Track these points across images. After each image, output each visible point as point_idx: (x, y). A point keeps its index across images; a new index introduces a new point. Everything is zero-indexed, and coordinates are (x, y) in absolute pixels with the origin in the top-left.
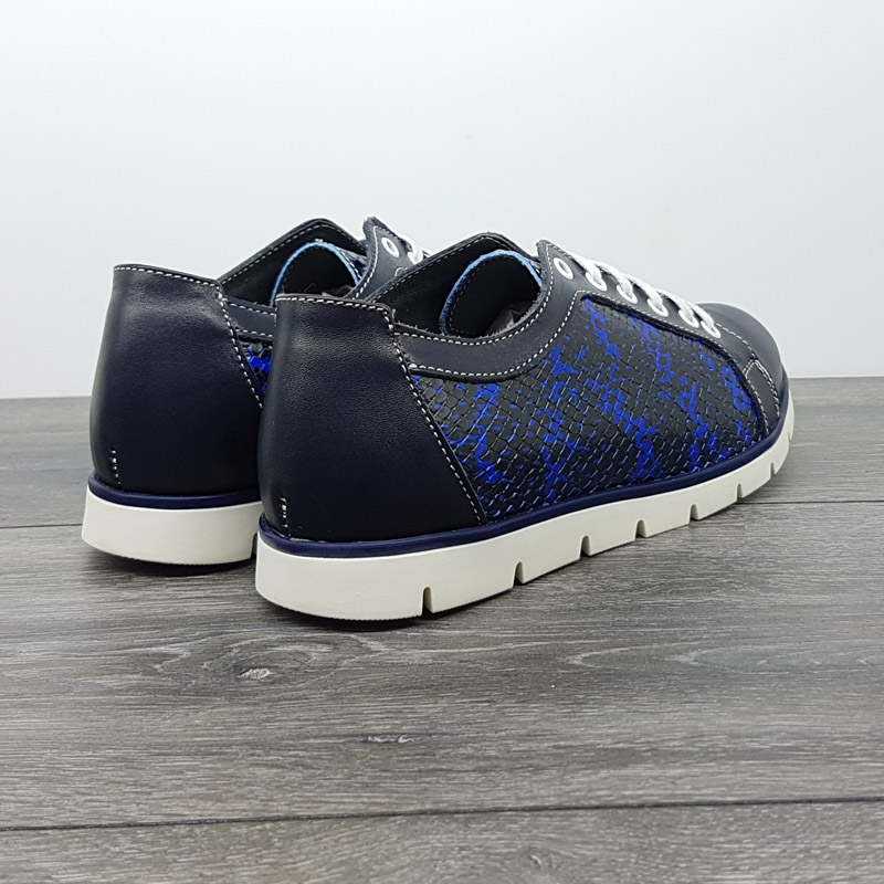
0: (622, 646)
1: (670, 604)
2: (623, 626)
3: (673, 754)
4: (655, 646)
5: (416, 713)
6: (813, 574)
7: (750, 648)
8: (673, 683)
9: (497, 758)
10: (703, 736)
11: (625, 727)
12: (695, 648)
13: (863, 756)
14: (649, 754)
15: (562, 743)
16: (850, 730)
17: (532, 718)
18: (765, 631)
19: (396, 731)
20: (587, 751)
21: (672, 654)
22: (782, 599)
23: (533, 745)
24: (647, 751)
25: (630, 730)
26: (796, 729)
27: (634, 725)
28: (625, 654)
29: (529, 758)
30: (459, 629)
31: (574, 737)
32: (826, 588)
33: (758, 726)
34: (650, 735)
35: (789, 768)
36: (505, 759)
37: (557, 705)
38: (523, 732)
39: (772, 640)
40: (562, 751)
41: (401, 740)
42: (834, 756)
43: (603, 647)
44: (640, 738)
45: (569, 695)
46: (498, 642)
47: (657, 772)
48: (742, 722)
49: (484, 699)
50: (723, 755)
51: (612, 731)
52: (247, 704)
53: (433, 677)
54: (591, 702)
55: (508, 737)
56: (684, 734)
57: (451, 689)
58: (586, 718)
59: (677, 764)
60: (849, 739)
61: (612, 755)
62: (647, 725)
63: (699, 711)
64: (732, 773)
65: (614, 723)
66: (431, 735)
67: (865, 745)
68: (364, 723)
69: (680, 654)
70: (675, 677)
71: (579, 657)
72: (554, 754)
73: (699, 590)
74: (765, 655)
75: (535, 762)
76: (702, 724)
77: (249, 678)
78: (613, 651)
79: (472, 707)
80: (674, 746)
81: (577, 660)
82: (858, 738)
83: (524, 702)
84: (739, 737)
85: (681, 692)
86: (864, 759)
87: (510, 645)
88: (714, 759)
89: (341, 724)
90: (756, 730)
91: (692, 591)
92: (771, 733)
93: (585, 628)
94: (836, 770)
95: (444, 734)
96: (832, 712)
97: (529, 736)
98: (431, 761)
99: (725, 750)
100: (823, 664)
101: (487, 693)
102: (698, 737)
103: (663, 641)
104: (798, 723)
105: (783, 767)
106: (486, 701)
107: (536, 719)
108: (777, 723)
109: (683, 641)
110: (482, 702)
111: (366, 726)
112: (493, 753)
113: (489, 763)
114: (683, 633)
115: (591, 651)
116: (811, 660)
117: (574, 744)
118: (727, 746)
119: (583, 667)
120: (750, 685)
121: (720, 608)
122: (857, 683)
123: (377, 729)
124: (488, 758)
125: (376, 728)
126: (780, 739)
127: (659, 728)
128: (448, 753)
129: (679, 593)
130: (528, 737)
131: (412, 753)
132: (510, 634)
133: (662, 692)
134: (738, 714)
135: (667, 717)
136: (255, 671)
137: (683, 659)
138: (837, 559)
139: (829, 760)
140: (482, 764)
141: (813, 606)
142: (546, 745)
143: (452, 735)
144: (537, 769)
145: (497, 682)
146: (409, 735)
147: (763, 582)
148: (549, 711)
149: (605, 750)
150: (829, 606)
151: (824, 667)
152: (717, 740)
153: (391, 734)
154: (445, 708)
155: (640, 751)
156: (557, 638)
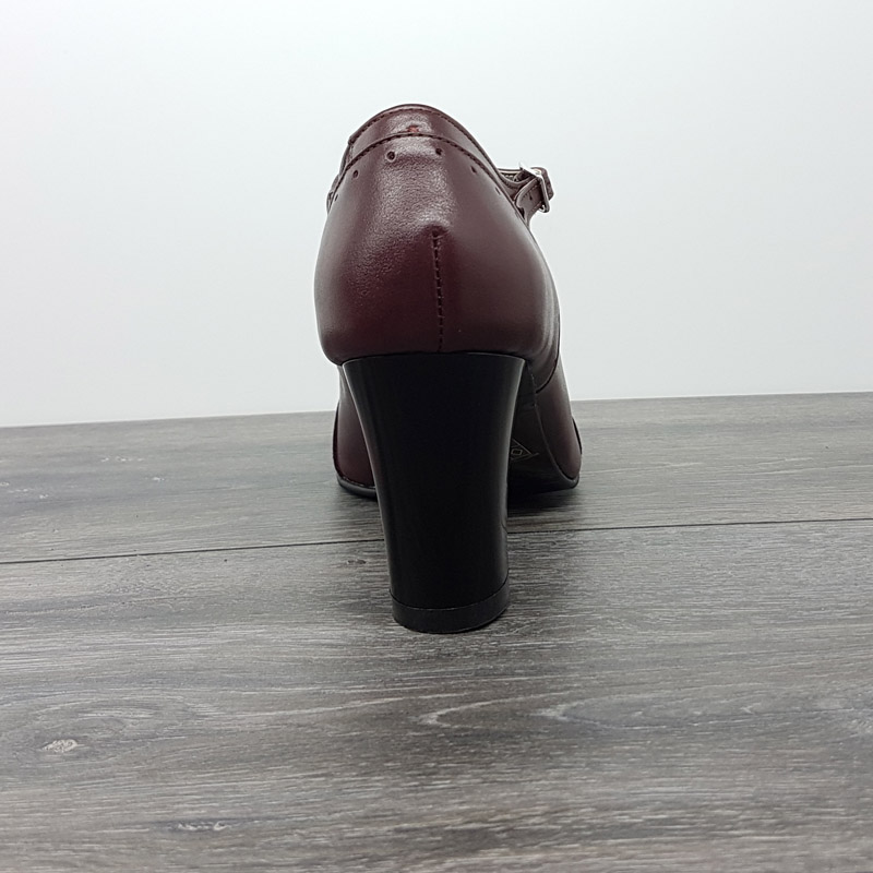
0: (485, 700)
1: (540, 647)
2: (486, 676)
3: (532, 834)
4: (521, 698)
5: (238, 792)
6: (695, 606)
7: (625, 698)
8: (537, 743)
9: (326, 847)
10: (567, 810)
11: (479, 803)
12: (563, 700)
13: (746, 828)
14: (504, 835)
15: (405, 825)
16: (733, 795)
17: (373, 795)
18: (643, 676)
19: (213, 816)
20: (433, 834)
21: (539, 707)
22: (661, 638)
23: (370, 829)
24: (503, 831)
25: (484, 806)
26: (672, 797)
27: (489, 799)
28: (485, 709)
29: (364, 846)
30: (303, 685)
31: (419, 818)
32: (707, 623)
33: (628, 795)
34: (506, 811)
35: (664, 847)
36: (336, 848)
37: (404, 776)
38: (361, 812)
39: (649, 687)
40: (404, 836)
41: (217, 828)
42: (713, 829)
43: (462, 701)
44: (495, 815)
45: (419, 764)
46: (345, 699)
47: (512, 858)
48: (612, 790)
49: (320, 772)
50: (589, 833)
51: (465, 807)
52: (43, 785)
53: (265, 746)
54: (443, 772)
55: (343, 820)
56: (546, 808)
57: (284, 760)
58: (436, 792)
59: (536, 847)
60: (731, 806)
61: (461, 839)
62: (504, 798)
63: (564, 778)
64: (598, 856)
65: (467, 797)
66: (253, 820)
67: (748, 814)
68: (176, 806)
69: (547, 707)
70: (540, 737)
71: (434, 716)
72: (395, 840)
73: (572, 629)
74: (641, 705)
75: (370, 851)
76: (567, 794)
77: (51, 752)
78: (473, 706)
79: (305, 783)
80: (535, 824)
81: (432, 719)
82: (741, 805)
83: (365, 774)
84: (606, 809)
85: (545, 755)
86: (748, 832)
87: (358, 704)
88: (578, 840)
89: (148, 809)
90: (628, 800)
91: (565, 631)
92: (643, 803)
93: (443, 679)
94: (717, 846)
95: (269, 818)
96: (713, 773)
97: (367, 817)
98: (248, 854)
99: (591, 827)
100: (704, 715)
101: (325, 764)
102: (562, 811)
103: (530, 692)
104: (675, 789)
105: (656, 845)
106: (322, 775)
107: (377, 796)
108: (651, 789)
109: (552, 691)
110: (317, 776)
111: (178, 810)
112: (323, 841)
113: (316, 854)
114: (553, 681)
115: (449, 707)
116: (691, 710)
117: (418, 825)
118: (594, 821)
119: (437, 727)
120: (623, 744)
121: (594, 650)
122: (740, 737)
123: (191, 814)
124: (317, 848)
125: (190, 812)
126: (655, 810)
127: (518, 801)
128: (269, 843)
129: (550, 633)
130: (367, 819)
131: (227, 843)
132: (359, 689)
133: (524, 755)
134: (608, 780)
135: (529, 787)
136: (59, 743)
137: (549, 713)
138: (720, 589)
139: (709, 834)
140: (309, 855)
141: (695, 645)
142: (386, 828)
143: (277, 819)
144: (373, 861)
145: (339, 750)
146: (228, 820)
147: (642, 618)
148: (394, 785)
149: (453, 832)
150: (710, 644)
151: (705, 717)
152: (583, 814)
153: (206, 820)
154: (274, 785)
155: (494, 832)
156: (411, 692)
